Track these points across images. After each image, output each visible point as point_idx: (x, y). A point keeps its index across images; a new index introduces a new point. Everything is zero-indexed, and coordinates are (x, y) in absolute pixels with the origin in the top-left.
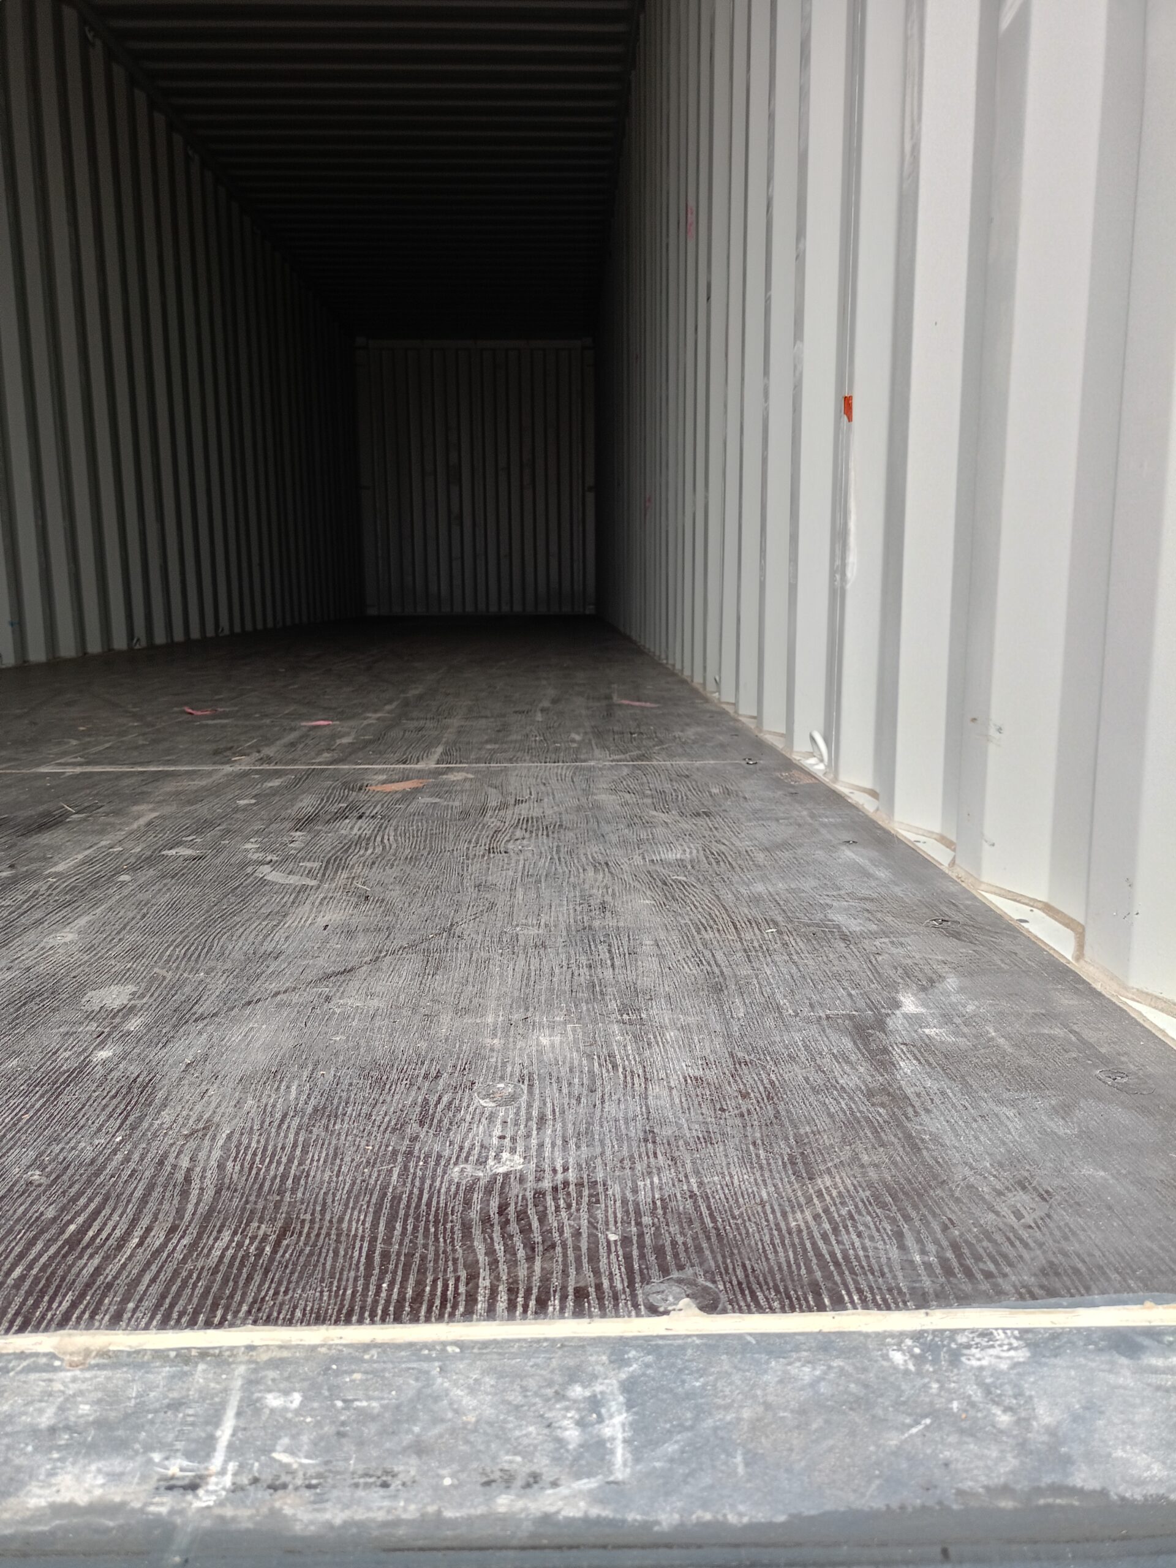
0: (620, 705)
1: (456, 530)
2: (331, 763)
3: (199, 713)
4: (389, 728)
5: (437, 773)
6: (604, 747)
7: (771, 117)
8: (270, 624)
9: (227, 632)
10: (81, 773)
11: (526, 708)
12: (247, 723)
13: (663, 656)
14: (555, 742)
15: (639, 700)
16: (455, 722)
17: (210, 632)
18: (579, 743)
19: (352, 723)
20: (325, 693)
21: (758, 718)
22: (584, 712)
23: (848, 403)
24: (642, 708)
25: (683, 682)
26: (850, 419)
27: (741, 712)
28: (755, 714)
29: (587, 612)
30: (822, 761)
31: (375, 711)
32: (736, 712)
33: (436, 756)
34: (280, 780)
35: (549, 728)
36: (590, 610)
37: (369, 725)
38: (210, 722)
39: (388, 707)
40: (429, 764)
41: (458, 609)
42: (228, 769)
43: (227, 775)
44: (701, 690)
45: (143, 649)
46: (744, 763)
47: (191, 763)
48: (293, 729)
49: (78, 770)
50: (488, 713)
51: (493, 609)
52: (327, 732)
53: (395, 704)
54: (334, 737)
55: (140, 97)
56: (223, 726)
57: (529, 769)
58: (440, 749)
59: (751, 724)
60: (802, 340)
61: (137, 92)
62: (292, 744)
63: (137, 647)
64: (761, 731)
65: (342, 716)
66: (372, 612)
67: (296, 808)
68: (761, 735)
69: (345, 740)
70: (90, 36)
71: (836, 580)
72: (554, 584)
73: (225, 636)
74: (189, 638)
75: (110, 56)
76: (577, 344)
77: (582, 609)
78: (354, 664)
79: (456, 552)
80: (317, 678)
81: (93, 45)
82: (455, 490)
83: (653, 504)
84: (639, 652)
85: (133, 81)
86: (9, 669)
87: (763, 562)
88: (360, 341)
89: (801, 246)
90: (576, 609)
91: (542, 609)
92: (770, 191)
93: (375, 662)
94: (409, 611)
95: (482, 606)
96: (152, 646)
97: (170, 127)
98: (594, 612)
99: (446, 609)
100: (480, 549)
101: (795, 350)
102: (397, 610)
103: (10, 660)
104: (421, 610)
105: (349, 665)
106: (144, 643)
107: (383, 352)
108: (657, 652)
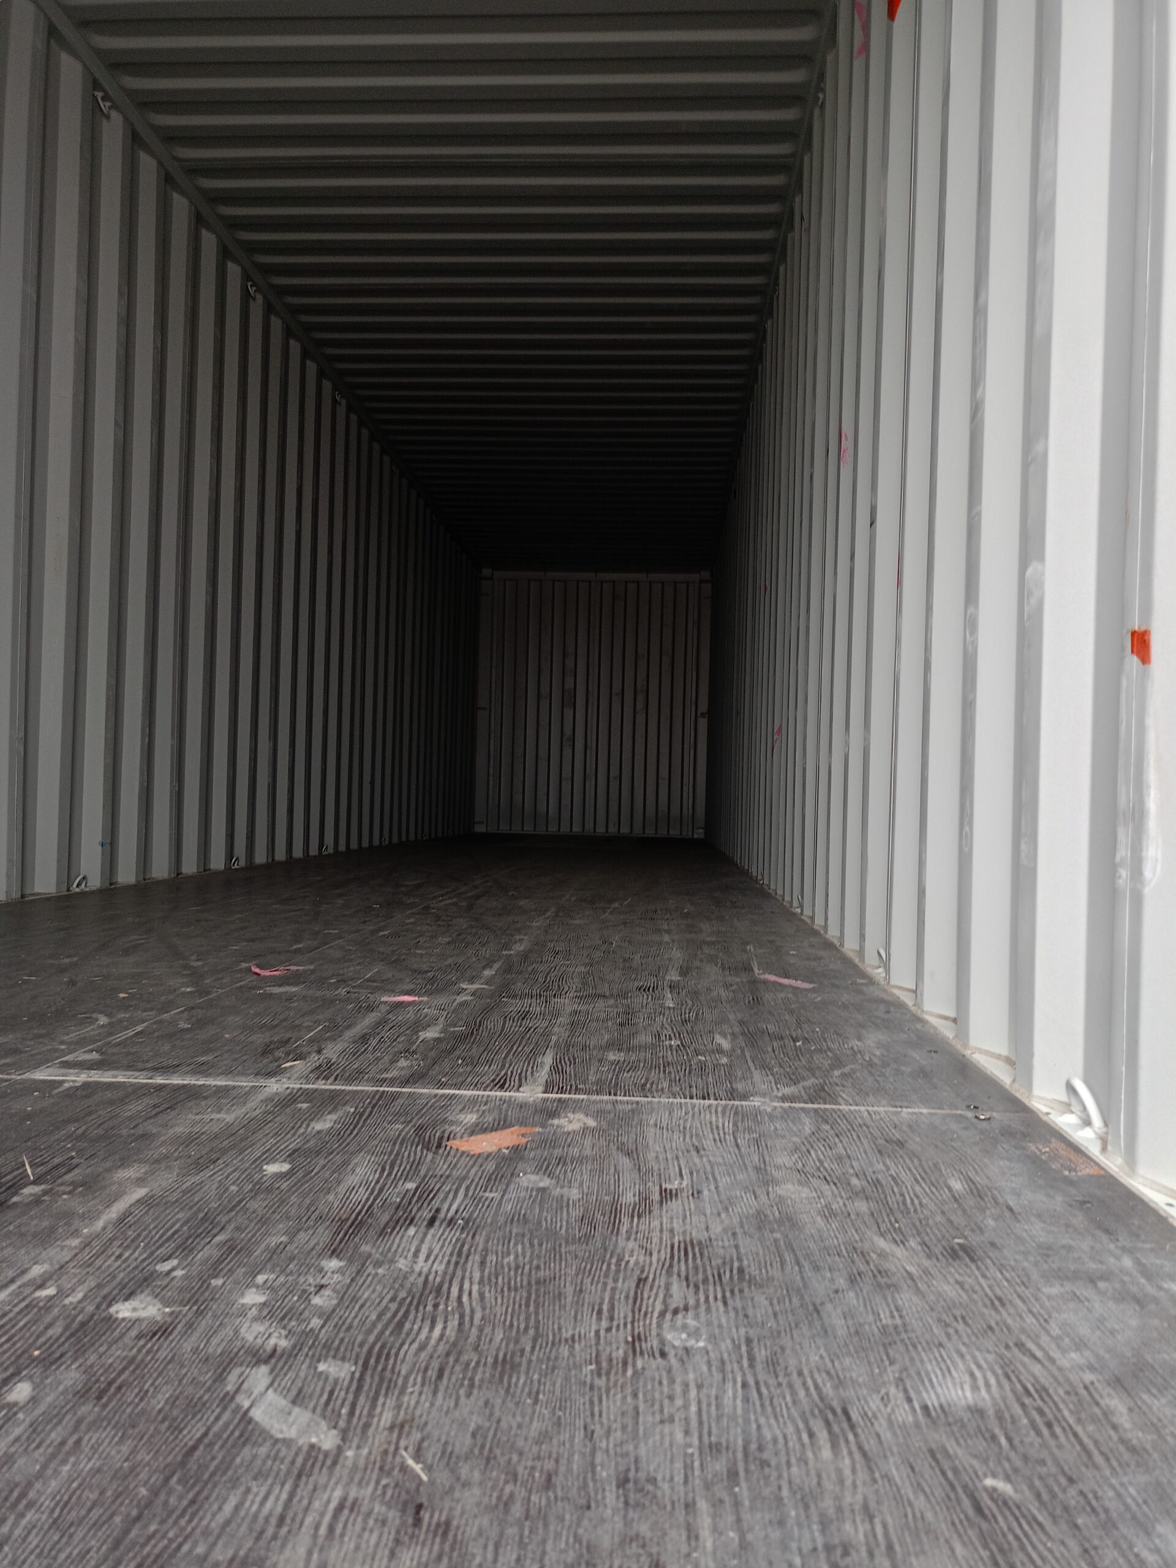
0: (765, 982)
1: (567, 751)
2: (406, 1082)
3: (267, 973)
4: (487, 1011)
5: (548, 1112)
6: (764, 1067)
7: (980, 313)
8: (376, 842)
9: (331, 850)
10: (86, 1085)
11: (651, 982)
12: (319, 994)
13: (795, 903)
14: (697, 1053)
15: (787, 977)
16: (567, 1004)
17: (314, 851)
18: (729, 1054)
19: (442, 1000)
20: (417, 946)
21: (959, 1020)
22: (723, 993)
23: (1141, 643)
24: (795, 989)
25: (829, 945)
26: (1146, 659)
27: (927, 1007)
28: (952, 1015)
29: (696, 836)
30: (1087, 1122)
31: (472, 980)
32: (918, 1004)
33: (543, 1074)
34: (333, 1117)
35: (685, 1022)
36: (699, 834)
37: (461, 1004)
38: (276, 990)
39: (487, 973)
40: (531, 1093)
41: (565, 829)
42: (274, 1086)
43: (269, 1099)
44: (857, 960)
45: (242, 869)
46: (970, 1114)
47: (228, 1072)
48: (371, 1008)
49: (83, 1077)
50: (605, 989)
51: (601, 830)
52: (410, 1015)
53: (496, 966)
54: (419, 1025)
55: (295, 346)
56: (290, 998)
57: (670, 1109)
58: (548, 1060)
59: (947, 1031)
60: (1041, 561)
61: (292, 342)
62: (364, 1039)
63: (236, 866)
64: (966, 1045)
65: (433, 986)
66: (480, 829)
67: (342, 1189)
68: (968, 1053)
69: (431, 1034)
70: (252, 291)
71: (1120, 877)
72: (663, 807)
73: (329, 855)
74: (291, 857)
75: (269, 309)
76: (696, 577)
77: (690, 833)
78: (454, 900)
79: (567, 773)
80: (412, 920)
81: (254, 299)
82: (568, 713)
83: (784, 737)
84: (764, 894)
85: (288, 333)
86: (92, 892)
87: (967, 829)
88: (486, 572)
89: (1039, 448)
90: (684, 833)
91: (650, 832)
92: (979, 393)
93: (478, 897)
94: (516, 829)
95: (589, 826)
96: (251, 866)
97: (321, 374)
98: (703, 836)
99: (553, 828)
100: (590, 770)
101: (1029, 572)
102: (504, 828)
103: (95, 882)
104: (528, 828)
105: (449, 901)
106: (242, 863)
107: (507, 583)
108: (787, 898)
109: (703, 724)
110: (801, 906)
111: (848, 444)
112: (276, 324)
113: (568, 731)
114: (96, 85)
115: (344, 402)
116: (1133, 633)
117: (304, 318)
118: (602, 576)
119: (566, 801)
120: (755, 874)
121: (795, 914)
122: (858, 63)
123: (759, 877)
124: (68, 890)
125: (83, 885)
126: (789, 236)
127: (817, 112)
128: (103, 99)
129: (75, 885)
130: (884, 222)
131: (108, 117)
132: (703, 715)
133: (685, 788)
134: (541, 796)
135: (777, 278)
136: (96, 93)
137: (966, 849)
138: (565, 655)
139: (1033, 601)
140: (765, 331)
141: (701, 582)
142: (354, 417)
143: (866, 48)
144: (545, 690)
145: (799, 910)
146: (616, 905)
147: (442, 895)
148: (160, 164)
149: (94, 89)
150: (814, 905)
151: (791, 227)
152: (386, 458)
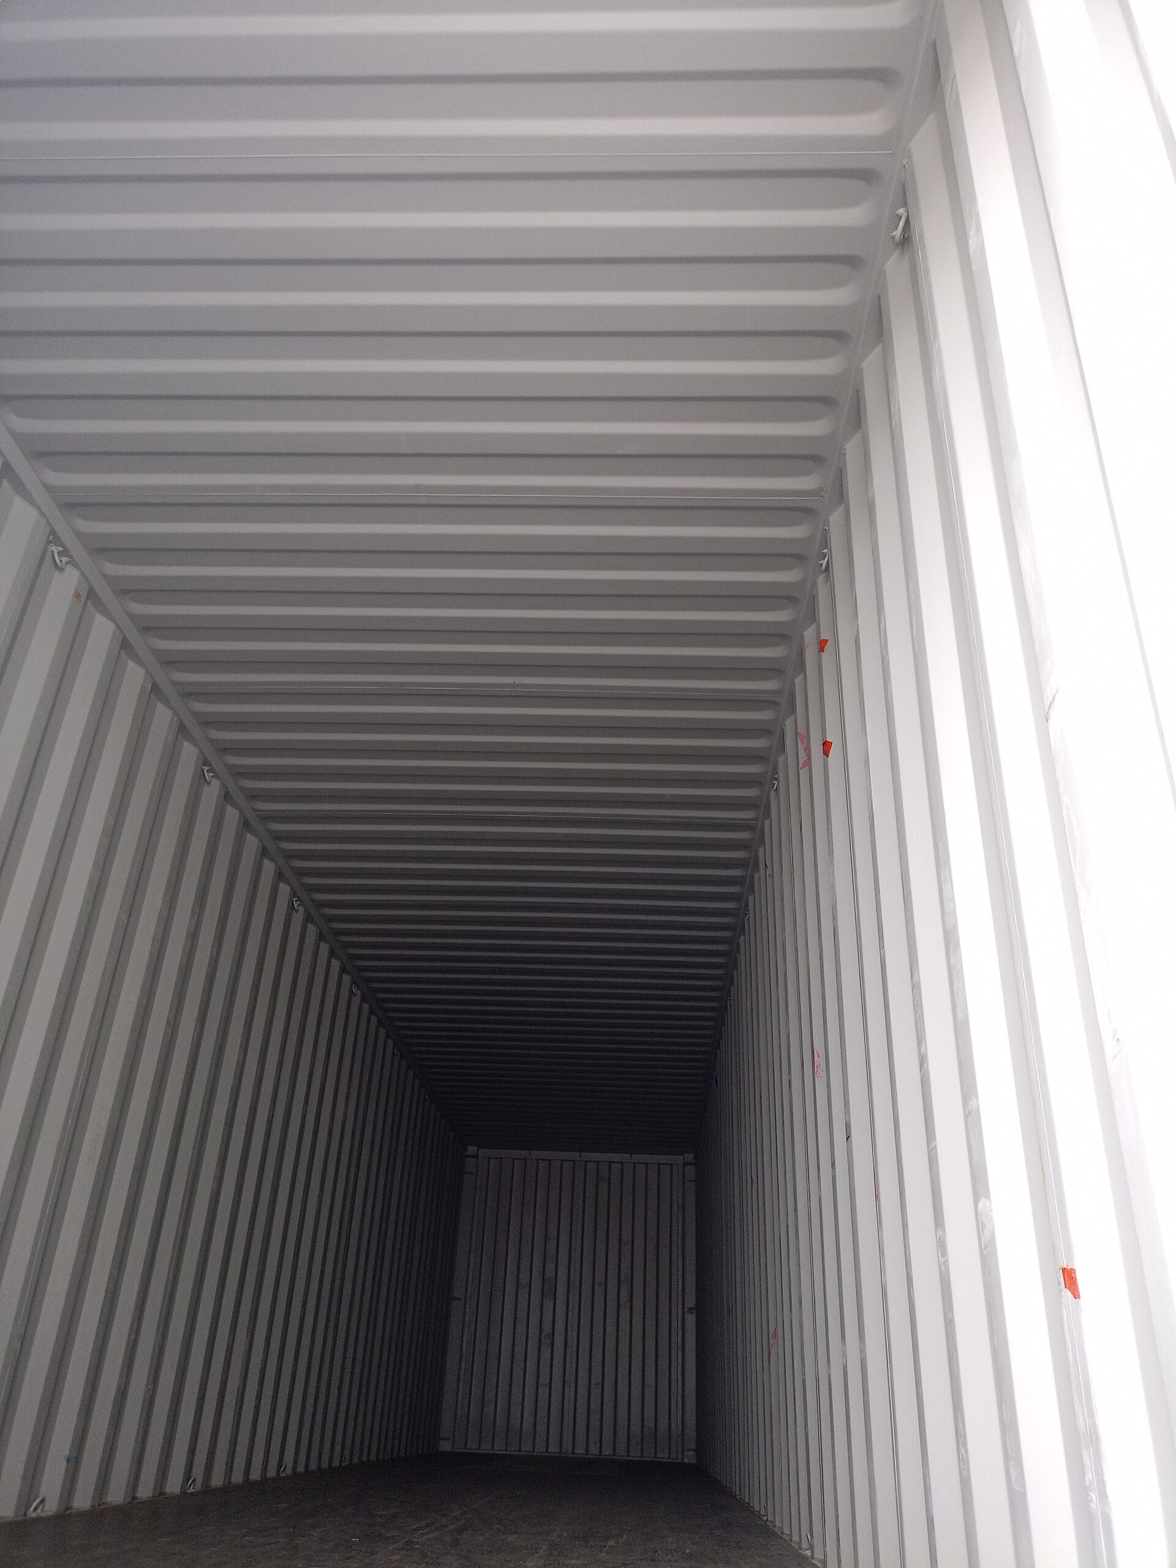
1: (546, 1351)
7: (916, 987)
8: (336, 1463)
9: (289, 1472)
17: (272, 1472)
23: (1069, 1278)
26: (1076, 1295)
29: (686, 1461)
36: (690, 1458)
41: (540, 1448)
45: (197, 1492)
51: (580, 1450)
55: (324, 948)
60: (988, 1196)
61: (323, 944)
63: (191, 1490)
66: (445, 1446)
70: (296, 905)
71: (1091, 1501)
72: (650, 1423)
73: (287, 1477)
74: (248, 1479)
75: (308, 918)
76: (679, 1159)
77: (680, 1457)
78: (436, 1534)
79: (544, 1378)
80: (397, 1557)
81: (297, 911)
82: (548, 1304)
83: (780, 1341)
84: (768, 1532)
85: (321, 937)
86: (49, 1518)
87: (963, 1450)
88: (472, 1150)
89: (972, 1104)
90: (674, 1456)
91: (635, 1454)
92: (923, 1049)
93: (461, 1531)
94: (486, 1448)
95: (567, 1446)
96: (207, 1490)
97: (343, 970)
98: (694, 1461)
99: (527, 1448)
100: (570, 1376)
101: (980, 1205)
102: (473, 1446)
103: (52, 1507)
104: (499, 1448)
105: (431, 1536)
106: (198, 1486)
107: (492, 1160)
108: (795, 1538)
109: (691, 1319)
110: (811, 1548)
111: (820, 1061)
112: (312, 929)
113: (547, 1326)
114: (206, 762)
115: (359, 993)
116: (1064, 1270)
117: (335, 925)
118: (586, 1156)
119: (542, 1413)
120: (757, 1508)
121: (804, 1557)
122: (803, 772)
123: (763, 1513)
124: (25, 1515)
125: (40, 1509)
126: (756, 875)
127: (773, 793)
128: (208, 771)
129: (32, 1509)
130: (834, 893)
131: (209, 783)
132: (690, 1309)
133: (673, 1398)
134: (516, 1409)
135: (747, 905)
136: (204, 767)
137: (965, 1473)
138: (546, 1238)
139: (986, 1232)
140: (738, 945)
141: (685, 1164)
142: (366, 1006)
143: (808, 763)
144: (524, 1278)
145: (808, 1553)
146: (612, 1543)
147: (422, 1528)
148: (242, 814)
149: (204, 765)
150: (825, 1546)
151: (757, 869)
152: (390, 1042)
